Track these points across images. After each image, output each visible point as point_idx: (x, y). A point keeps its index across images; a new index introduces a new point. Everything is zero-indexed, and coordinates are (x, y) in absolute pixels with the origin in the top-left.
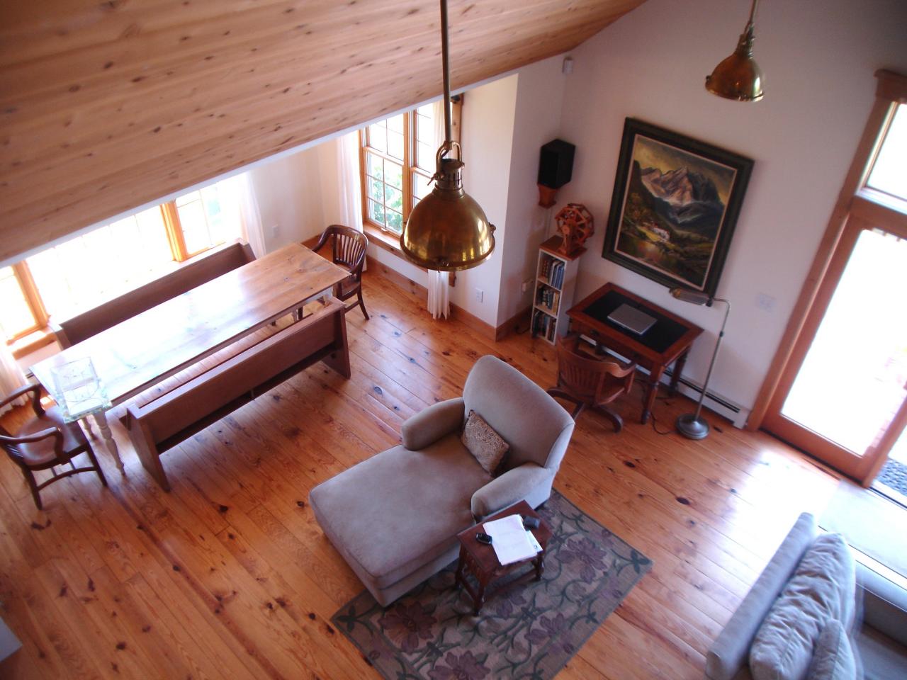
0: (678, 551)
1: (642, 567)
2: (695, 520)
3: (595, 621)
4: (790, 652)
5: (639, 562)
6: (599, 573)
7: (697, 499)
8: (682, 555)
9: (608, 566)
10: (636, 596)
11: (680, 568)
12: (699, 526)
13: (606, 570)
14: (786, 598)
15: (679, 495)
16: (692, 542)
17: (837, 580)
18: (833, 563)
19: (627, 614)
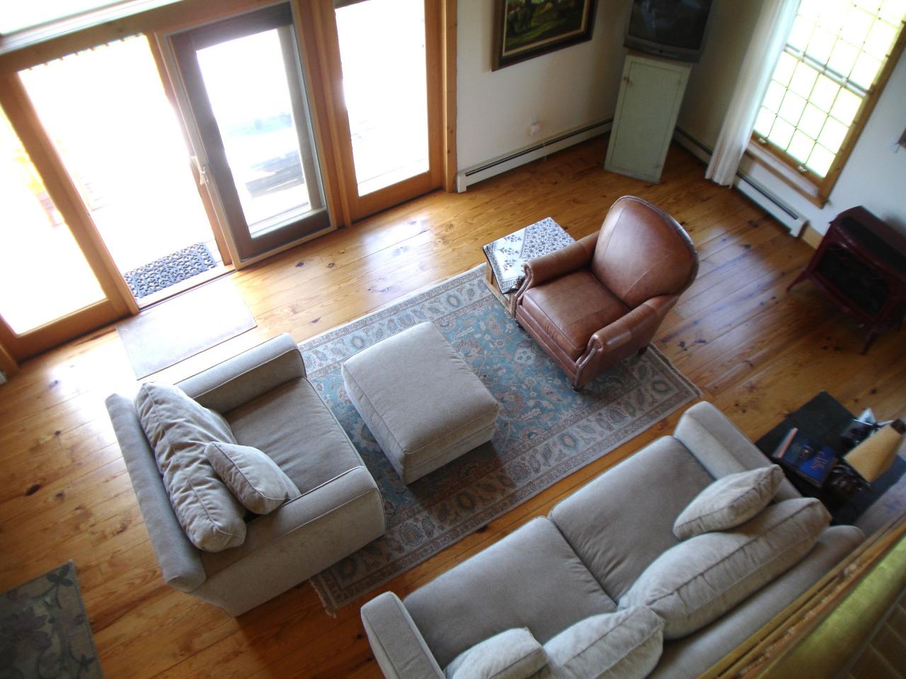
0: (77, 528)
1: (68, 577)
2: (58, 491)
3: (91, 660)
4: (210, 506)
5: (61, 577)
6: (47, 628)
7: (41, 474)
8: (83, 526)
9: (47, 613)
10: (92, 600)
11: (93, 537)
12: (66, 491)
13: (49, 618)
14: (166, 473)
15: (25, 490)
16: (77, 509)
17: (178, 417)
18: (163, 409)
19: (103, 621)
